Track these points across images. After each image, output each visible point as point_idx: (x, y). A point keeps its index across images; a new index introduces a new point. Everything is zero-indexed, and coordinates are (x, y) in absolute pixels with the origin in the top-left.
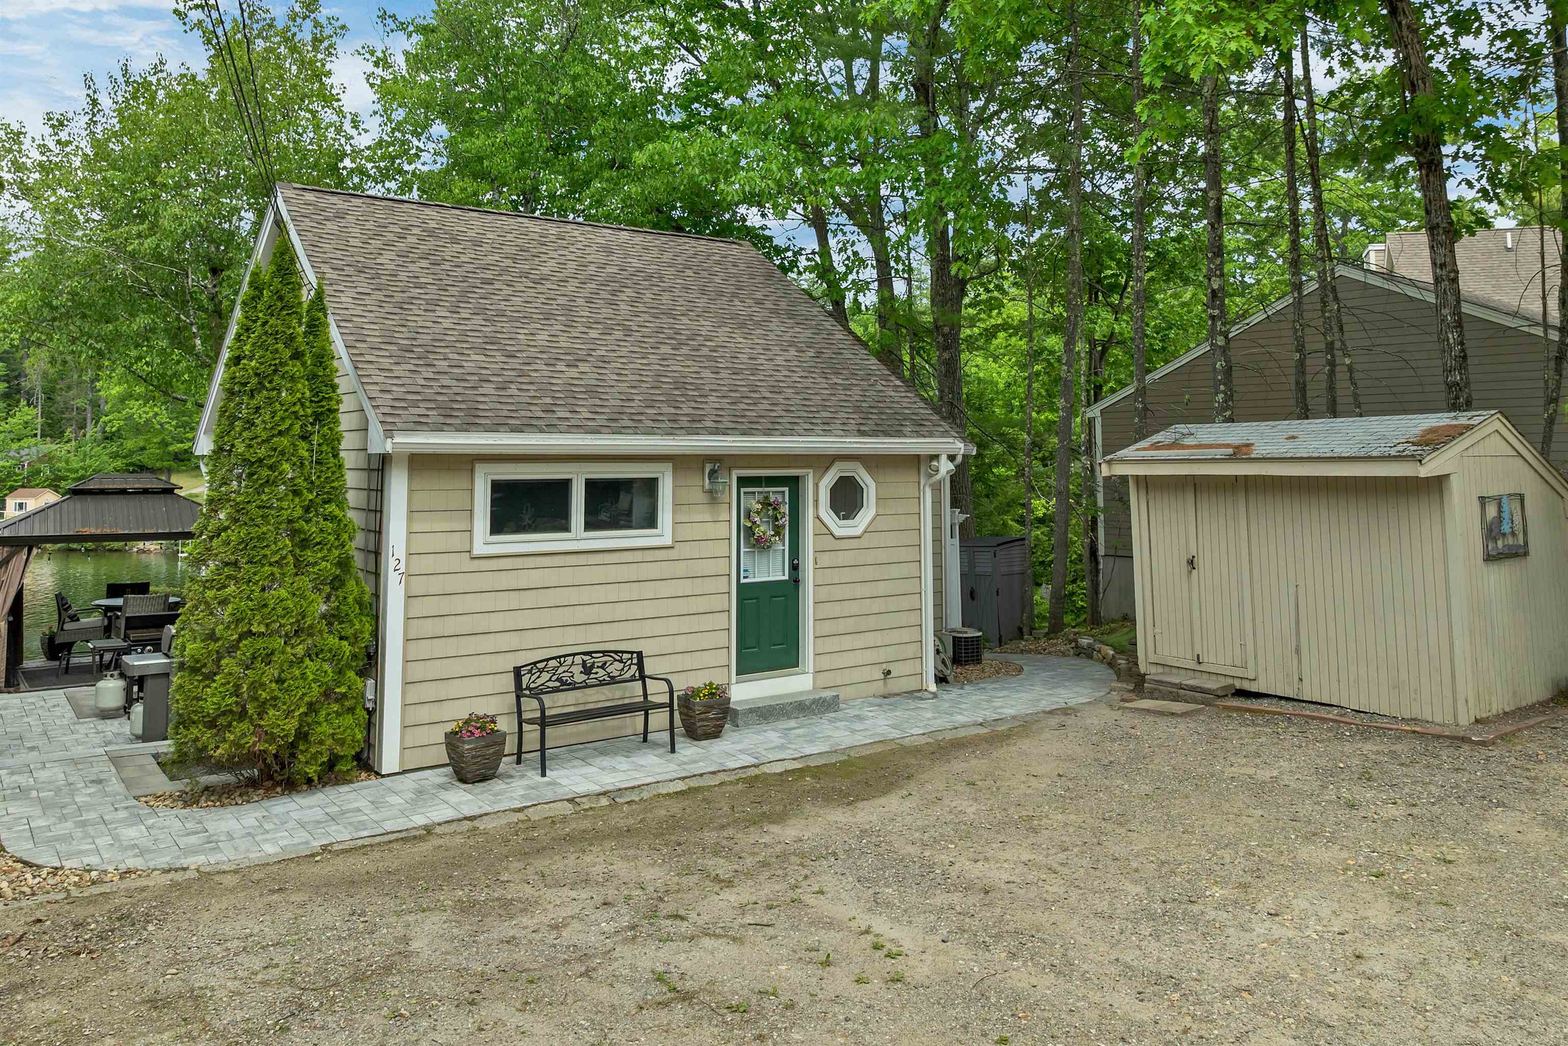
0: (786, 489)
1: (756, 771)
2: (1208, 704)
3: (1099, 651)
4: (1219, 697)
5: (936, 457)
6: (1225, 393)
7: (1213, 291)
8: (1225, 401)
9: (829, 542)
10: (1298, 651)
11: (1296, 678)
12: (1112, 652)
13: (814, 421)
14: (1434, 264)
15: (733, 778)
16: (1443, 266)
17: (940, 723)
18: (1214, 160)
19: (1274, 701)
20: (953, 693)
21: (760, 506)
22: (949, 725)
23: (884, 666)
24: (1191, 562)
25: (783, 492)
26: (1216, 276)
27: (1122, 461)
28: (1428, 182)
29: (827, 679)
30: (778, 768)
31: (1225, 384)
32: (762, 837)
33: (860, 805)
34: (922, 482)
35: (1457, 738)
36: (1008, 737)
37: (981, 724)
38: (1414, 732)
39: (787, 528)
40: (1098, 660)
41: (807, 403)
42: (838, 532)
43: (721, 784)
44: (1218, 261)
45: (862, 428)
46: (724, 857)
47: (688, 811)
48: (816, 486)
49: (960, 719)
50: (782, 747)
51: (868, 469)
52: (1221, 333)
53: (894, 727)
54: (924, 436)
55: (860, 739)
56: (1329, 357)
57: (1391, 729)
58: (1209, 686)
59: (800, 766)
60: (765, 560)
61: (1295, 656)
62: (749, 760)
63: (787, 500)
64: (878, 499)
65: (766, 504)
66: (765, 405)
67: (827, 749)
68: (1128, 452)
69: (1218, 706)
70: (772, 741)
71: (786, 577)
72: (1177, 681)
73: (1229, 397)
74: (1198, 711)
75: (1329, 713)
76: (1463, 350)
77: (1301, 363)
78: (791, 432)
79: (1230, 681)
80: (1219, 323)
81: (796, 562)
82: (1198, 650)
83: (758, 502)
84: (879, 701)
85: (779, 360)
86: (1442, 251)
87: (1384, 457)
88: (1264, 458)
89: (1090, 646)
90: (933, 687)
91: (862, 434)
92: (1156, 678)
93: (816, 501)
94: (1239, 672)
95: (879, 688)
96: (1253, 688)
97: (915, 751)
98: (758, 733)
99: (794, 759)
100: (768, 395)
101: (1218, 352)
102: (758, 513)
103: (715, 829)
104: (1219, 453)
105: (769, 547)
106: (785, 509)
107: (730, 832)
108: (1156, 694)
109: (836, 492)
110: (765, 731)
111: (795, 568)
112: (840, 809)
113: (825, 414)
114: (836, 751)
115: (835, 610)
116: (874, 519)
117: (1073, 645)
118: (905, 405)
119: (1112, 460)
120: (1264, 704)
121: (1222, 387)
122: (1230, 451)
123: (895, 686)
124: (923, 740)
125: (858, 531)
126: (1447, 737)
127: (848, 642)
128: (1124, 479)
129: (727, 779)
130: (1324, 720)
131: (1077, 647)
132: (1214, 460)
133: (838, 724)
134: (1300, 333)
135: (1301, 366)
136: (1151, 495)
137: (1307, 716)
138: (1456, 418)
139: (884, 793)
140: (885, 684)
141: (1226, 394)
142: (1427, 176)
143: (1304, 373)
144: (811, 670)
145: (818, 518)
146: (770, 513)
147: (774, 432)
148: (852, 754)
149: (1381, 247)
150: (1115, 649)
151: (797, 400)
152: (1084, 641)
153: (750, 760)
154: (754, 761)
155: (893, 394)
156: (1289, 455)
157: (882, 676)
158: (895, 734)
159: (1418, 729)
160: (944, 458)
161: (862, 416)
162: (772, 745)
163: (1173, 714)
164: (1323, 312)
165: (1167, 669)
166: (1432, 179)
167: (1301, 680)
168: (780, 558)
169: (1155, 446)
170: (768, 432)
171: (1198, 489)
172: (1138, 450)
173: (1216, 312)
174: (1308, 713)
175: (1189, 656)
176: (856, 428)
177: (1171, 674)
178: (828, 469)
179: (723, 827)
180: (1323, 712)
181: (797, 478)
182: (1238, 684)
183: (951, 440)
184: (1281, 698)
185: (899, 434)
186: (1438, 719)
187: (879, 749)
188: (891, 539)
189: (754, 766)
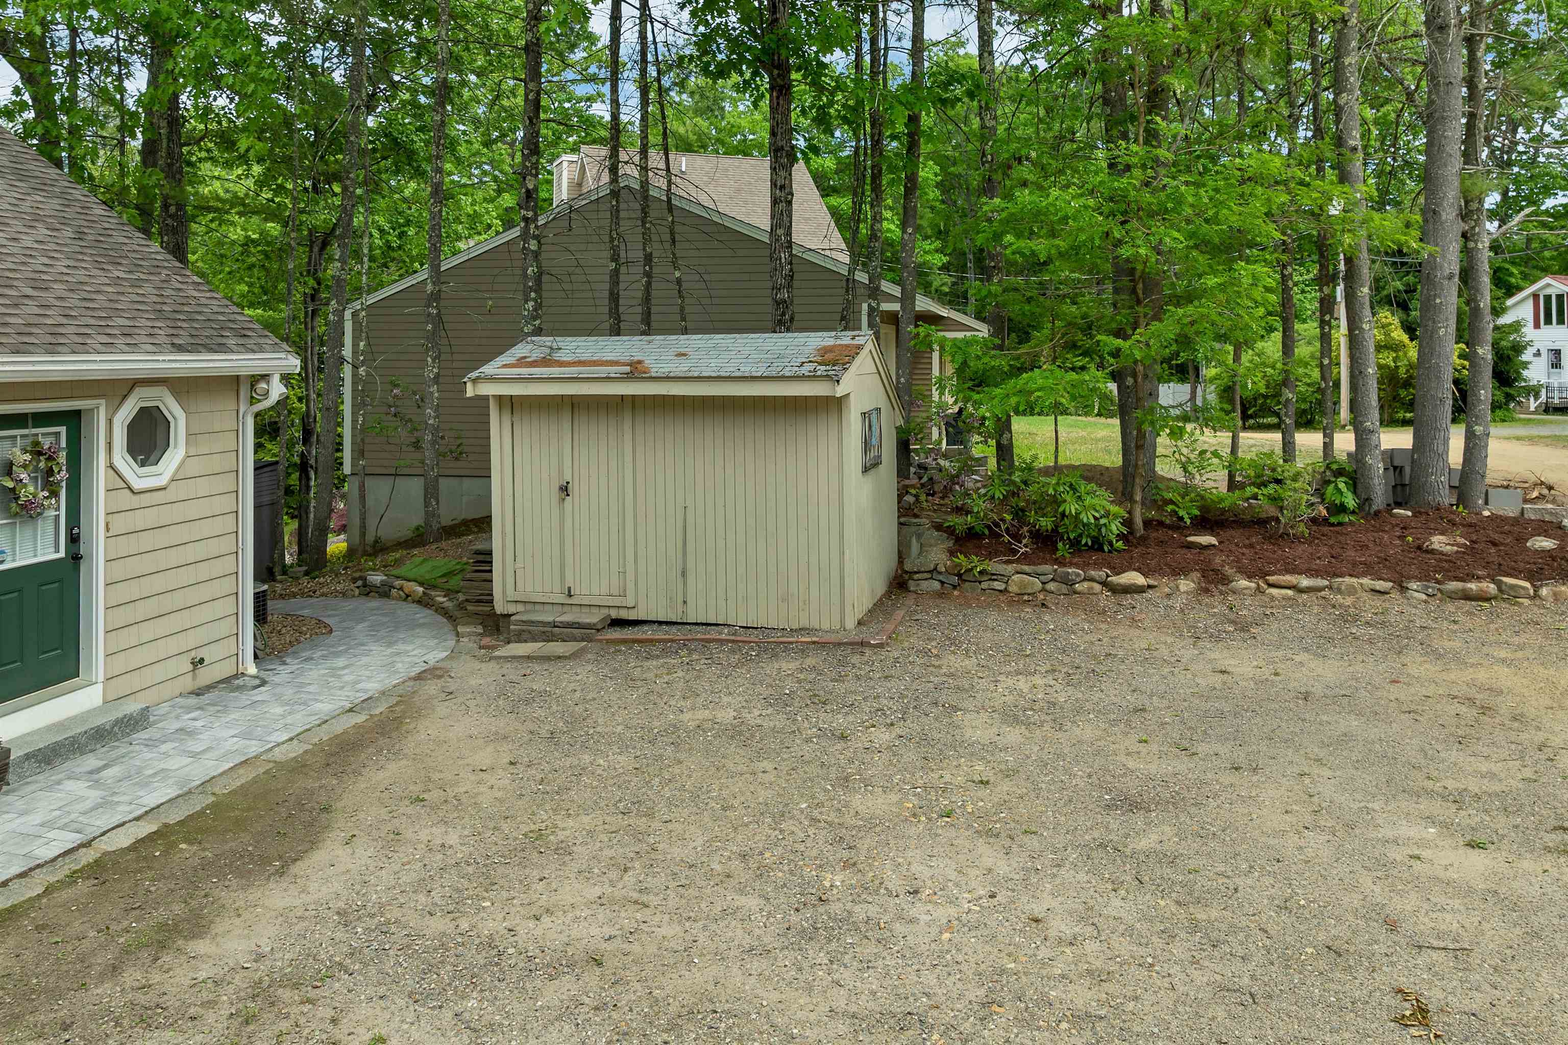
0: (63, 430)
1: (87, 856)
2: (590, 640)
3: (401, 589)
4: (598, 630)
5: (265, 377)
6: (535, 300)
7: (528, 191)
8: (535, 310)
9: (125, 499)
10: (684, 574)
11: (680, 600)
12: (421, 589)
13: (109, 331)
14: (774, 184)
15: (60, 875)
16: (782, 187)
17: (300, 720)
18: (536, 49)
19: (655, 627)
20: (282, 674)
21: (28, 457)
22: (314, 720)
23: (193, 654)
24: (565, 489)
25: (57, 434)
26: (531, 175)
27: (492, 379)
28: (778, 104)
29: (123, 686)
30: (122, 840)
31: (535, 292)
32: (196, 969)
33: (298, 868)
34: (242, 410)
35: (856, 644)
36: (398, 721)
37: (351, 710)
38: (814, 643)
39: (64, 484)
40: (399, 598)
41: (91, 305)
42: (137, 484)
43: (48, 891)
44: (534, 159)
45: (177, 341)
46: (166, 1027)
47: (28, 956)
48: (110, 422)
49: (325, 707)
50: (103, 805)
51: (176, 394)
52: (535, 237)
53: (246, 735)
54: (254, 351)
55: (211, 766)
56: (647, 268)
57: (791, 643)
58: (588, 621)
59: (154, 828)
60: (28, 532)
61: (680, 580)
62: (68, 839)
63: (63, 444)
64: (188, 435)
65: (37, 452)
66: (31, 308)
67: (172, 792)
68: (488, 369)
69: (600, 641)
70: (82, 799)
71: (62, 554)
72: (550, 619)
73: (538, 306)
74: (583, 650)
75: (720, 633)
76: (791, 270)
77: (616, 273)
78: (82, 347)
79: (605, 611)
80: (533, 226)
81: (76, 531)
82: (569, 582)
83: (25, 451)
84: (193, 701)
85: (27, 241)
86: (783, 173)
87: (798, 377)
88: (668, 377)
89: (383, 583)
90: (252, 669)
91: (180, 349)
92: (524, 618)
93: (109, 445)
94: (617, 602)
95: (188, 683)
96: (632, 616)
97: (298, 767)
98: (49, 788)
99: (137, 819)
100: (30, 292)
101: (530, 256)
102: (25, 466)
103: (101, 978)
104: (613, 370)
105: (40, 514)
106: (62, 457)
107: (131, 976)
108: (525, 636)
109: (133, 428)
110: (59, 783)
111: (74, 539)
112: (272, 885)
113: (121, 321)
114: (190, 792)
115: (132, 590)
116: (183, 462)
117: (360, 583)
118: (216, 309)
119: (478, 378)
120: (647, 632)
121: (533, 295)
122: (628, 369)
123: (207, 676)
124: (296, 750)
125: (163, 481)
126: (846, 643)
127: (148, 631)
128: (486, 398)
129: (53, 879)
130: (722, 642)
131: (365, 586)
132: (608, 379)
133: (164, 748)
134: (616, 243)
135: (615, 275)
136: (516, 419)
137: (702, 640)
138: (837, 338)
139: (314, 845)
140: (194, 678)
141: (536, 302)
142: (778, 98)
143: (618, 283)
144: (101, 678)
145: (112, 467)
146: (42, 465)
147: (60, 348)
148: (217, 790)
149: (574, 157)
150: (421, 584)
151: (74, 300)
152: (377, 578)
153: (70, 839)
154: (77, 839)
155: (196, 294)
156: (696, 374)
157: (191, 667)
158: (254, 748)
159: (815, 639)
160: (276, 379)
161: (169, 323)
162: (88, 804)
163: (560, 657)
164: (644, 223)
165: (529, 607)
166: (781, 102)
167: (685, 602)
168: (50, 529)
169: (521, 362)
170: (52, 348)
171: (576, 410)
172: (505, 366)
173: (530, 214)
174: (699, 636)
175: (557, 589)
176: (167, 340)
177: (535, 611)
178: (125, 397)
179: (115, 970)
180: (713, 633)
181: (77, 414)
182: (614, 614)
183: (282, 355)
184: (660, 623)
185: (221, 348)
186: (826, 626)
187: (246, 776)
188: (203, 487)
189: (82, 845)
